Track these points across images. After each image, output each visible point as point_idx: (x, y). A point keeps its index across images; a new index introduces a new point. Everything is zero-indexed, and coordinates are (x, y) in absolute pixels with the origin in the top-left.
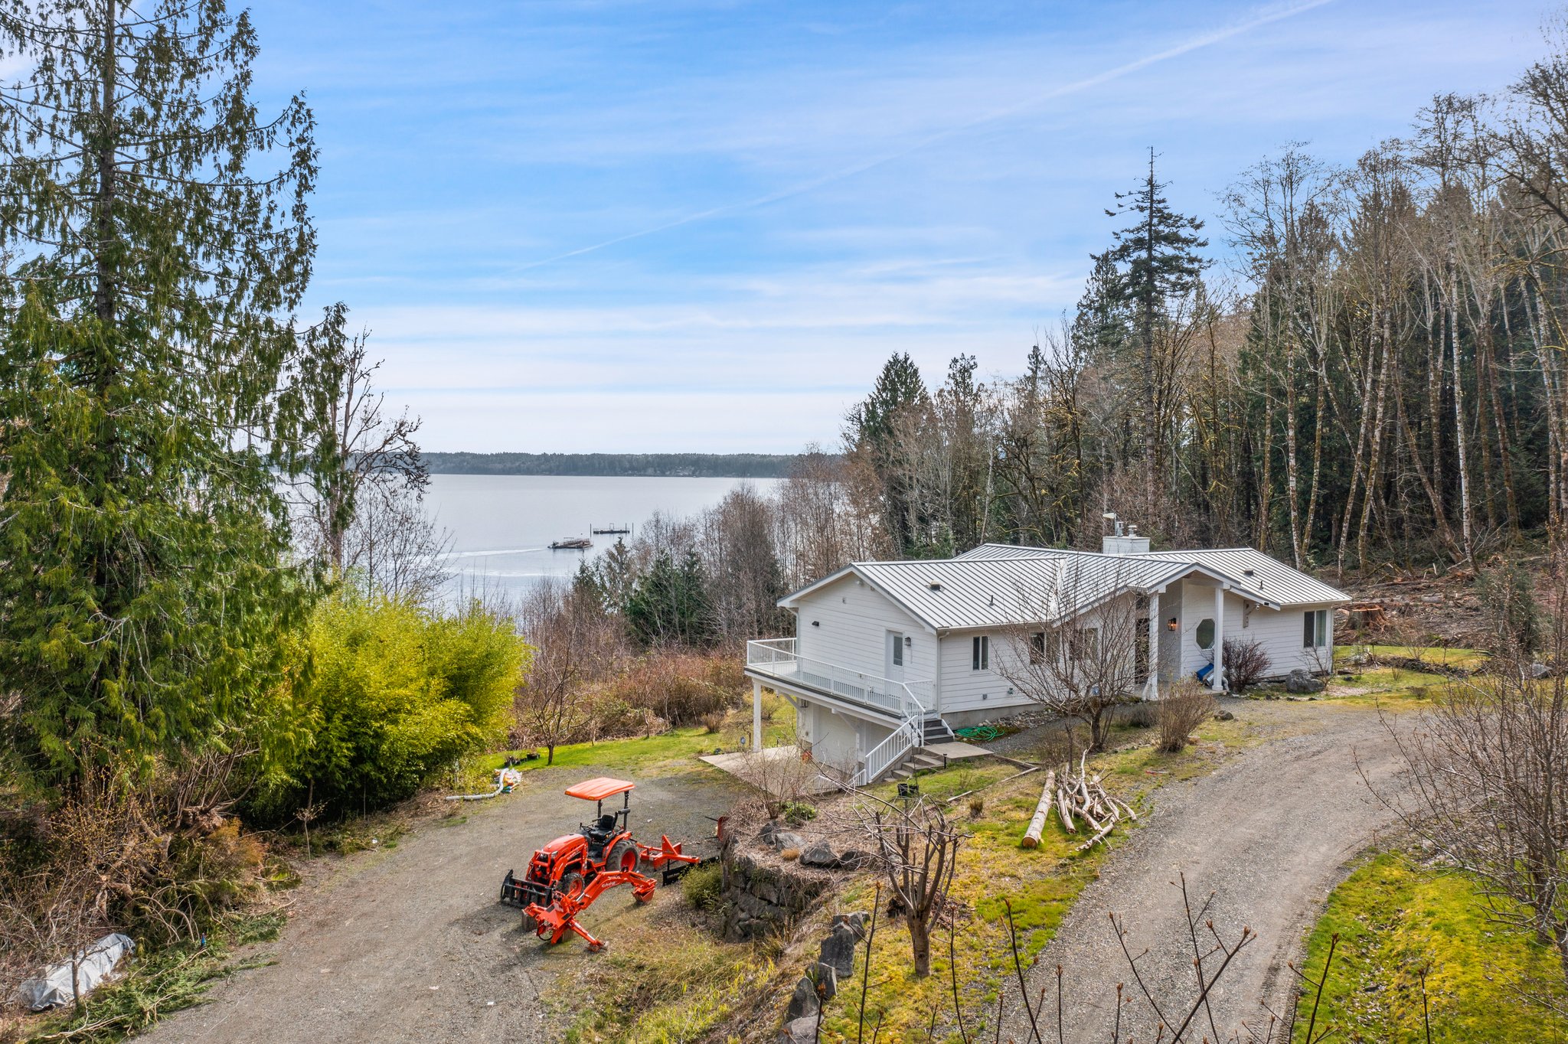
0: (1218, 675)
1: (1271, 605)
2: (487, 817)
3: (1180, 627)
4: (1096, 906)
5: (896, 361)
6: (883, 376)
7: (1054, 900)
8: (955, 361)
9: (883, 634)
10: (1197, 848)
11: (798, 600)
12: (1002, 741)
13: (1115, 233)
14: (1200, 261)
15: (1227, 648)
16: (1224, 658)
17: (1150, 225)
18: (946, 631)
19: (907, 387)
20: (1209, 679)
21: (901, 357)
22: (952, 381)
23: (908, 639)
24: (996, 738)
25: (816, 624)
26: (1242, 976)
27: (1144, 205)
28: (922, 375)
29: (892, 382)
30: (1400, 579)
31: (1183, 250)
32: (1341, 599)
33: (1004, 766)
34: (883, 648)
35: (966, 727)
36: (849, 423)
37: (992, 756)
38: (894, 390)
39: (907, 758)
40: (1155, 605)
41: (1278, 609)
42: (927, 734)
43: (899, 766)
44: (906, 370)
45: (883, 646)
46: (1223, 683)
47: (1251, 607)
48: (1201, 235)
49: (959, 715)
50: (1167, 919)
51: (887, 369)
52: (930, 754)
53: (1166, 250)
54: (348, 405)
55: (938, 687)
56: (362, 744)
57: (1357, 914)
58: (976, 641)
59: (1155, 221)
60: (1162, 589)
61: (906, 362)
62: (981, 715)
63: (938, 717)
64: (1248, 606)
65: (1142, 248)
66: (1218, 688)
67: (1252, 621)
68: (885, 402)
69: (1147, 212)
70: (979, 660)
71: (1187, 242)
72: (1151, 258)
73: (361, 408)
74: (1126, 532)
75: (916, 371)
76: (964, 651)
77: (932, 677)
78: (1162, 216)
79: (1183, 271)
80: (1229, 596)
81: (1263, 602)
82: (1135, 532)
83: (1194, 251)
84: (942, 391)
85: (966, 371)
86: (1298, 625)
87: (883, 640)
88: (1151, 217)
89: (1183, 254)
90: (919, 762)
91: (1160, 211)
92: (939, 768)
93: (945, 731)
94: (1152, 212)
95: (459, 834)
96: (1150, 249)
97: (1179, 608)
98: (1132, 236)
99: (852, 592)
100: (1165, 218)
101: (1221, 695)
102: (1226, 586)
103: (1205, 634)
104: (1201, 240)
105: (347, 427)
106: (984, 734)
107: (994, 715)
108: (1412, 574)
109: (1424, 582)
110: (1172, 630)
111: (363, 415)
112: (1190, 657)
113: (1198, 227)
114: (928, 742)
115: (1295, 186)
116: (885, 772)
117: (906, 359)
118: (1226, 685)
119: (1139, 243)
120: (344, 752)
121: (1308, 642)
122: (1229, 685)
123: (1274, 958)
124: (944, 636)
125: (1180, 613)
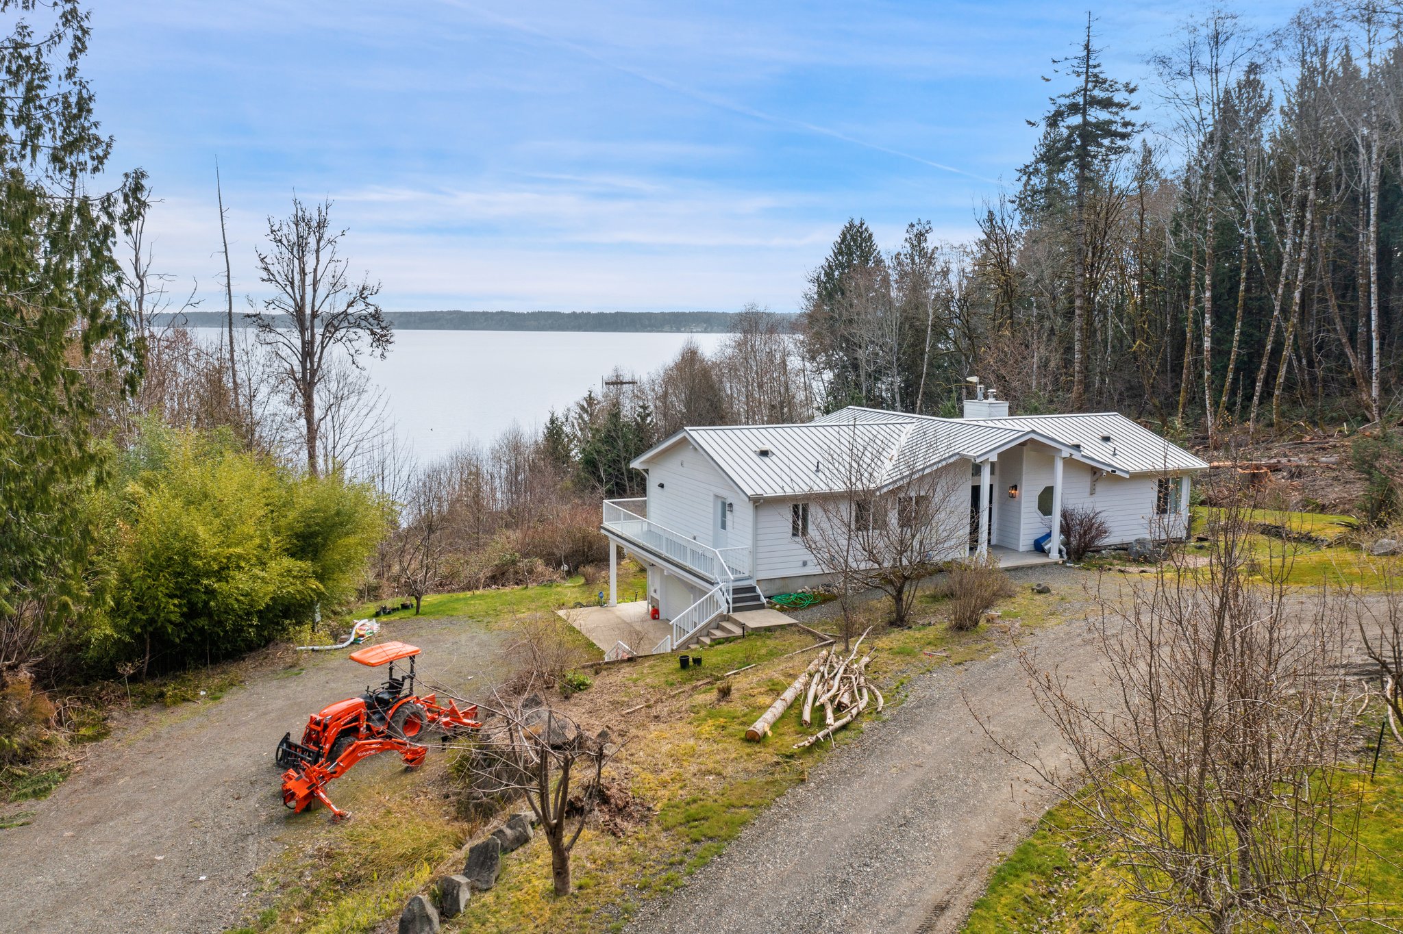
0: (1055, 543)
1: (1118, 473)
2: (322, 669)
3: (1020, 494)
4: (786, 816)
5: (852, 225)
6: (839, 241)
7: (746, 806)
8: (912, 226)
9: (711, 499)
10: (929, 748)
11: (648, 461)
12: (815, 609)
13: (1051, 99)
14: (1134, 125)
15: (1065, 515)
16: (1062, 526)
17: (1085, 90)
18: (760, 499)
19: (862, 251)
20: (1046, 547)
21: (857, 223)
22: (908, 245)
23: (731, 505)
24: (809, 606)
25: (662, 486)
26: (901, 914)
27: (1080, 70)
28: (876, 239)
29: (849, 247)
30: (1308, 438)
31: (1117, 113)
32: (1198, 466)
33: (803, 637)
34: (710, 511)
35: (784, 593)
36: (811, 285)
37: (795, 625)
38: (850, 254)
39: (714, 625)
40: (986, 472)
41: (1127, 476)
42: (735, 601)
43: (705, 632)
44: (861, 233)
45: (711, 511)
46: (1060, 551)
47: (1098, 475)
48: (1134, 99)
49: (777, 581)
50: (852, 836)
51: (844, 234)
52: (736, 622)
53: (1103, 115)
54: (315, 270)
55: (755, 552)
56: (195, 600)
57: (1067, 839)
58: (796, 507)
59: (1090, 86)
60: (993, 457)
61: (861, 227)
62: (801, 581)
63: (752, 583)
64: (1095, 473)
65: (1075, 113)
66: (1054, 556)
67: (1099, 488)
68: (841, 265)
69: (1083, 77)
70: (800, 527)
71: (1121, 106)
72: (1086, 123)
73: (329, 273)
74: (986, 397)
75: (870, 236)
76: (783, 520)
77: (748, 543)
78: (1096, 82)
79: (1116, 134)
80: (1070, 463)
81: (1110, 470)
82: (995, 396)
83: (1128, 115)
84: (899, 254)
85: (920, 236)
86: (1150, 494)
87: (711, 505)
88: (1087, 82)
89: (1118, 119)
90: (723, 629)
91: (1096, 76)
92: (737, 638)
93: (758, 598)
94: (1088, 77)
95: (286, 687)
96: (1084, 114)
97: (1021, 474)
98: (1067, 101)
99: (687, 455)
100: (1099, 82)
101: (1056, 563)
102: (1066, 453)
103: (1045, 502)
104: (1133, 105)
105: (315, 291)
106: (799, 601)
107: (815, 581)
108: (1324, 432)
109: (1332, 441)
110: (1012, 496)
111: (331, 280)
112: (1029, 524)
113: (1132, 91)
114: (736, 610)
115: (1220, 48)
116: (691, 638)
117: (862, 224)
118: (1064, 553)
119: (1074, 109)
120: (173, 608)
121: (1162, 510)
122: (1067, 553)
123: (948, 893)
124: (760, 503)
125: (1020, 479)
